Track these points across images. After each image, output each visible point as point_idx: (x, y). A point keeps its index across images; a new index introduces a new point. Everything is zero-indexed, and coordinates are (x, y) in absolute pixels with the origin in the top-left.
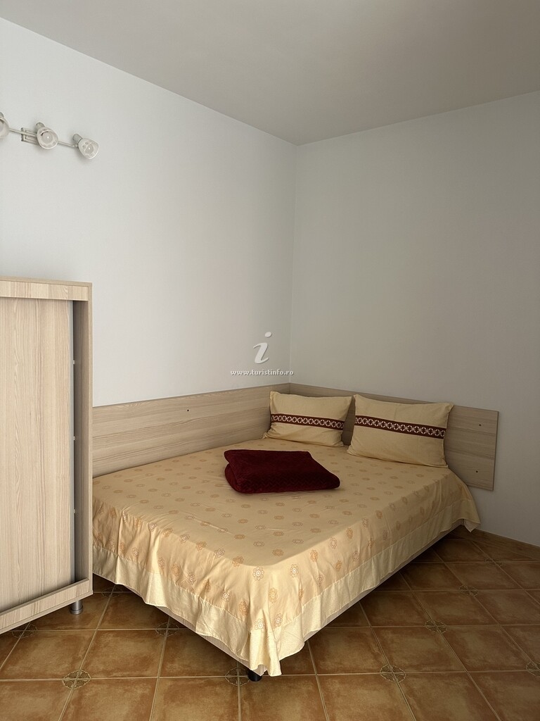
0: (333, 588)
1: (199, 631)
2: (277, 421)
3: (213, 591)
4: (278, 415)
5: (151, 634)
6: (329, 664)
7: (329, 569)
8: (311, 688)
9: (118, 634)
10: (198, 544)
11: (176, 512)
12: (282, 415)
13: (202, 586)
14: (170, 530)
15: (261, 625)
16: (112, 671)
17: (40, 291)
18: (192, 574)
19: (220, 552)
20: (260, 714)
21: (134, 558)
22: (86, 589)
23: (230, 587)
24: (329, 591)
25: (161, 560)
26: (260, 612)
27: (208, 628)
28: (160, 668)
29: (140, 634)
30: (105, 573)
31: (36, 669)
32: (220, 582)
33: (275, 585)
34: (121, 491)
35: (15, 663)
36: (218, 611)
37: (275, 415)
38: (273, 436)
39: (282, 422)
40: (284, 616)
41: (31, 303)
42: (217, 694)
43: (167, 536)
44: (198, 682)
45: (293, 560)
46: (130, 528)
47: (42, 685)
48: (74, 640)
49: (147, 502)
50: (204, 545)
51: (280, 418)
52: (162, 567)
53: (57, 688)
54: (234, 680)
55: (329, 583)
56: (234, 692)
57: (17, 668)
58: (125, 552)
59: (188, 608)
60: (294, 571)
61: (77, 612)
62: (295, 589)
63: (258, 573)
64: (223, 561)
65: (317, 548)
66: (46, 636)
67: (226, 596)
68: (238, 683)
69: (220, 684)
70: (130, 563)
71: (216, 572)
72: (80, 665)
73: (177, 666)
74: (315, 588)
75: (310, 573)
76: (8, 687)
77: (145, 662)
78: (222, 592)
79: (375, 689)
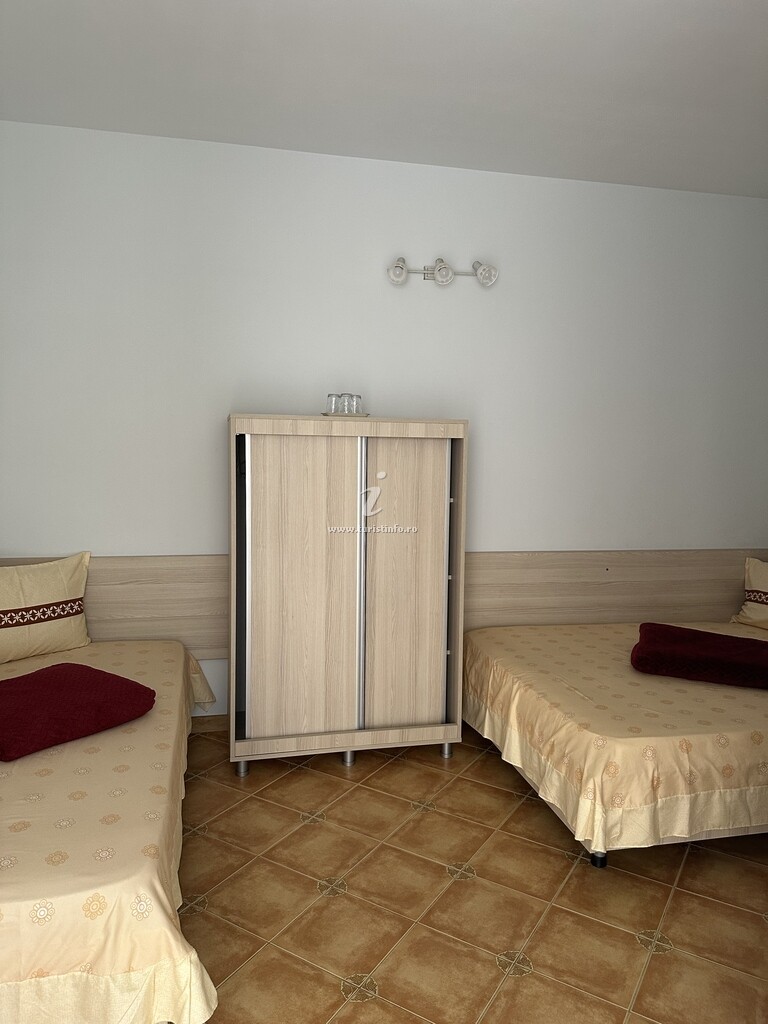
0: (716, 796)
1: (541, 795)
2: (750, 600)
3: (556, 754)
4: (753, 591)
5: (508, 795)
6: (698, 884)
7: (708, 769)
8: (659, 895)
9: (476, 785)
10: (552, 704)
11: (547, 673)
12: (758, 592)
13: (548, 747)
14: (531, 686)
15: (591, 796)
16: (457, 811)
17: (417, 430)
18: (541, 734)
19: (569, 715)
20: (585, 893)
21: (499, 711)
22: (453, 734)
23: (570, 752)
24: (709, 798)
25: (520, 716)
26: (591, 781)
27: (550, 794)
28: (503, 823)
29: (497, 791)
30: (477, 725)
31: (393, 787)
32: (563, 745)
33: (618, 759)
34: (502, 644)
35: (379, 778)
36: (559, 775)
37: (749, 592)
38: (742, 620)
39: (756, 601)
40: (627, 799)
41: (411, 442)
42: (549, 862)
43: (526, 691)
44: (534, 846)
45: (652, 741)
46: (498, 680)
47: (394, 801)
48: (435, 778)
49: (523, 657)
50: (557, 705)
51: (755, 597)
52: (519, 723)
53: (405, 806)
54: (574, 858)
55: (710, 786)
56: (569, 866)
57: (380, 782)
58: (492, 704)
59: (537, 770)
60: (649, 753)
61: (446, 756)
62: (646, 772)
63: (600, 743)
64: (569, 725)
65: (693, 739)
66: (411, 767)
67: (566, 760)
68: (577, 862)
69: (556, 855)
70: (496, 717)
71: (562, 733)
72: (432, 797)
73: (520, 827)
74: (681, 784)
75: (674, 764)
76: (368, 793)
77: (491, 814)
78: (563, 756)
79: (744, 926)
